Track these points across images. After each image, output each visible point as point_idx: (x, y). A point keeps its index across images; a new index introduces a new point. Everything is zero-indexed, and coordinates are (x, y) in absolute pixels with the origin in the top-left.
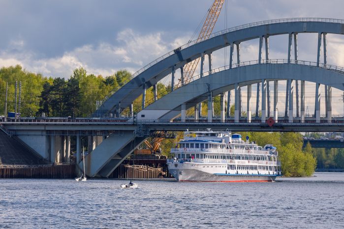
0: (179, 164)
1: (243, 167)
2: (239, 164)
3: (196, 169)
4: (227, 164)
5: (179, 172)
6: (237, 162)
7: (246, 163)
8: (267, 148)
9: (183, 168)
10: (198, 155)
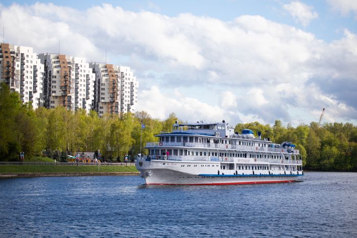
0: (145, 163)
1: (247, 166)
2: (240, 163)
3: (170, 168)
4: (220, 162)
5: (145, 173)
6: (236, 160)
7: (251, 161)
8: (284, 146)
9: (151, 167)
10: (176, 151)
